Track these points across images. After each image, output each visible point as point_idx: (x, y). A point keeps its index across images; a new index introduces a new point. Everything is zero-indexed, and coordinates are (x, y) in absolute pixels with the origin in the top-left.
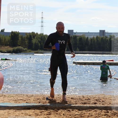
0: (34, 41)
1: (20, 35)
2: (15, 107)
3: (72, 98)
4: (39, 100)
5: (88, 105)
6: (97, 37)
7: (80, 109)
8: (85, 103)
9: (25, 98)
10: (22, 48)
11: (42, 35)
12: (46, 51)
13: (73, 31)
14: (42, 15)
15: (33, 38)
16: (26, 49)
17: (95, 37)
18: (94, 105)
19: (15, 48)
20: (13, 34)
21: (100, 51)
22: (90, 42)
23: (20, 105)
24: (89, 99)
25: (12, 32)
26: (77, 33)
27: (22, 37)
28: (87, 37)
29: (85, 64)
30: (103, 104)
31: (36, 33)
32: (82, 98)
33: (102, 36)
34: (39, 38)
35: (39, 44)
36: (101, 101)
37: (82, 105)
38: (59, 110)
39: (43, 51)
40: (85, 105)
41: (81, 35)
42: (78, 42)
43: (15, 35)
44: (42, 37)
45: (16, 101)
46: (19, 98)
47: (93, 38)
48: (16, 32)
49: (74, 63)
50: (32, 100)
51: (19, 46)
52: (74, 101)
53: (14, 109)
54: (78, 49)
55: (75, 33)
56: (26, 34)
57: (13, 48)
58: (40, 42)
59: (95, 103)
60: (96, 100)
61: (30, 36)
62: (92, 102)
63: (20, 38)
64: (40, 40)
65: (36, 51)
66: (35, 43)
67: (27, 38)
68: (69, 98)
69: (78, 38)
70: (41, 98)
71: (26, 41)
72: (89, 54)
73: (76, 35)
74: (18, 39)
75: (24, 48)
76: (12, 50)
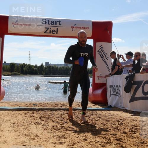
0: (25, 69)
1: (16, 65)
2: (12, 109)
3: (47, 104)
4: (27, 105)
5: (57, 108)
6: (63, 67)
7: (52, 110)
8: (55, 107)
9: (19, 103)
10: (17, 73)
11: (29, 65)
12: (32, 75)
13: (48, 63)
14: (30, 53)
15: (24, 67)
16: (19, 73)
17: (62, 67)
18: (60, 108)
19: (13, 73)
20: (11, 65)
21: (65, 75)
22: (59, 70)
23: (16, 108)
24: (57, 104)
25: (11, 63)
26: (51, 64)
27: (17, 66)
28: (57, 66)
29: (56, 83)
30: (66, 107)
31: (26, 64)
32: (53, 103)
33: (66, 66)
34: (28, 67)
35: (28, 71)
36: (65, 105)
37: (53, 108)
38: (39, 111)
39: (30, 75)
40: (55, 108)
41: (54, 65)
42: (51, 70)
43: (13, 65)
44: (29, 66)
45: (12, 106)
46: (14, 104)
47: (61, 67)
48: (14, 63)
49: (49, 82)
50: (23, 105)
51: (15, 71)
52: (49, 105)
53: (11, 111)
54: (51, 74)
55: (50, 64)
56: (20, 64)
57: (11, 73)
58: (28, 69)
59: (61, 107)
60: (62, 105)
61: (22, 66)
62: (59, 105)
63: (16, 67)
64: (28, 68)
65: (26, 75)
66: (25, 70)
67: (20, 67)
68: (45, 103)
69: (52, 67)
70: (28, 104)
71: (20, 69)
72: (58, 77)
73: (51, 65)
74: (15, 67)
75: (18, 73)
76: (11, 74)
